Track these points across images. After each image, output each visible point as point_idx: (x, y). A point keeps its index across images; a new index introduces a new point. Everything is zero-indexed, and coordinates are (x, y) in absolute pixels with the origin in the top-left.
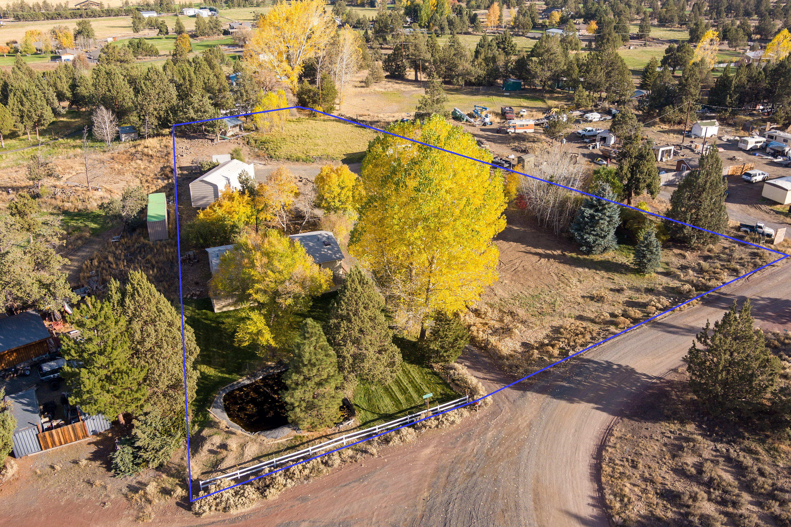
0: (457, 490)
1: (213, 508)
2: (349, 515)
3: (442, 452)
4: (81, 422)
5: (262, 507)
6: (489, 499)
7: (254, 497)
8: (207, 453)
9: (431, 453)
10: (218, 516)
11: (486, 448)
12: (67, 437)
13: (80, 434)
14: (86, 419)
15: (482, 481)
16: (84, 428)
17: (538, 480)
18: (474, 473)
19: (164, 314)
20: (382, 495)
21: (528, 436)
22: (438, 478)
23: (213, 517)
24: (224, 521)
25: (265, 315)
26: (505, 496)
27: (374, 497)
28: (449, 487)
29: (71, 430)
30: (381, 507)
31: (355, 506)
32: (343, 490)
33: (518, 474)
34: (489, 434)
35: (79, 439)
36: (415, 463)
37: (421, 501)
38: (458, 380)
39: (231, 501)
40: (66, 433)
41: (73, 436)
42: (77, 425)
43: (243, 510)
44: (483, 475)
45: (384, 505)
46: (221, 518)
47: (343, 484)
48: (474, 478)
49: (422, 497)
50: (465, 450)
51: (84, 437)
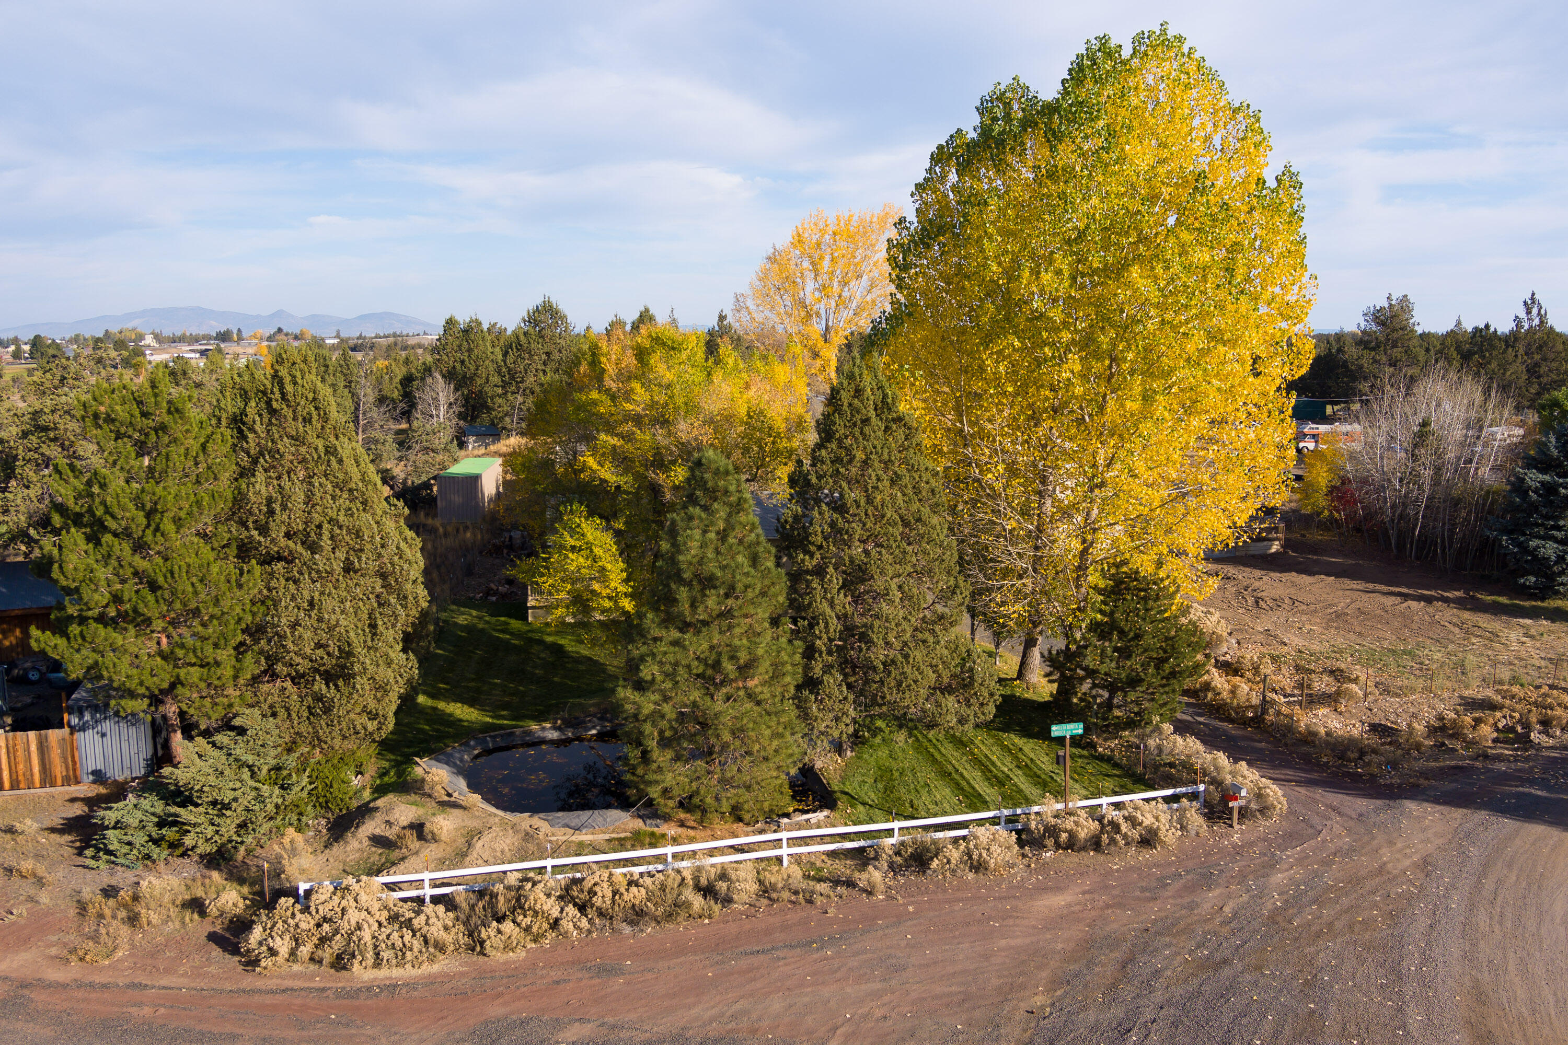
0: (1159, 997)
1: (305, 951)
2: (744, 1024)
3: (1108, 906)
4: (66, 730)
5: (462, 974)
6: (1287, 1031)
7: (448, 938)
8: (366, 842)
9: (1069, 905)
10: (312, 977)
11: (1269, 905)
12: (21, 767)
13: (59, 770)
14: (83, 729)
15: (1255, 983)
16: (71, 753)
17: (1479, 996)
18: (1225, 962)
19: (340, 461)
20: (877, 986)
21: (1421, 888)
22: (1090, 963)
23: (295, 976)
24: (324, 990)
25: (618, 534)
26: (1353, 1029)
27: (849, 990)
28: (1127, 992)
29: (33, 747)
30: (865, 1017)
31: (776, 1005)
32: (744, 963)
33: (1397, 974)
34: (1279, 878)
35: (53, 785)
36: (1010, 922)
37: (1020, 1014)
38: (1172, 765)
39: (367, 936)
40: (20, 753)
41: (36, 769)
42: (54, 735)
43: (396, 973)
44: (1259, 968)
45: (878, 1013)
46: (318, 982)
47: (748, 949)
48: (1226, 972)
49: (1024, 1006)
50: (1191, 907)
51: (67, 781)
